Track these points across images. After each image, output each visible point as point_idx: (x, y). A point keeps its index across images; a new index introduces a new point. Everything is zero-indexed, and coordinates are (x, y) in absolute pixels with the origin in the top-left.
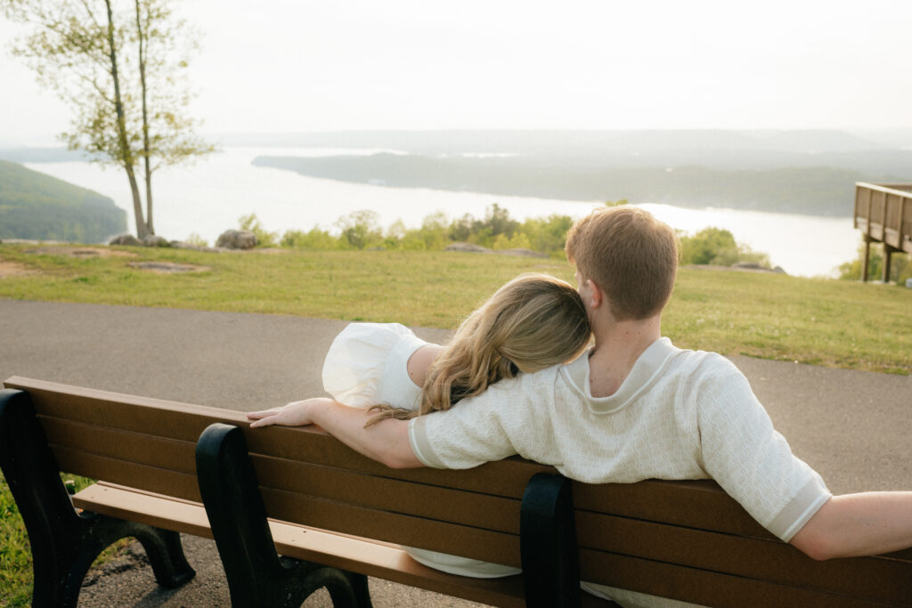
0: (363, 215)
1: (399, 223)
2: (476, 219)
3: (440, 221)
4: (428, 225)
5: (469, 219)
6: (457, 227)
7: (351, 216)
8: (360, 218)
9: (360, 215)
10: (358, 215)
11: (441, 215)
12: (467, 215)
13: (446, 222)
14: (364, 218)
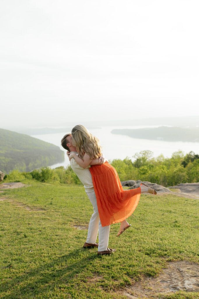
0: (146, 153)
1: (162, 156)
2: (196, 154)
3: (181, 155)
4: (174, 157)
5: (192, 154)
6: (186, 158)
7: (140, 153)
8: (144, 154)
9: (144, 152)
10: (143, 152)
11: (180, 152)
12: (191, 152)
13: (183, 155)
14: (146, 154)
